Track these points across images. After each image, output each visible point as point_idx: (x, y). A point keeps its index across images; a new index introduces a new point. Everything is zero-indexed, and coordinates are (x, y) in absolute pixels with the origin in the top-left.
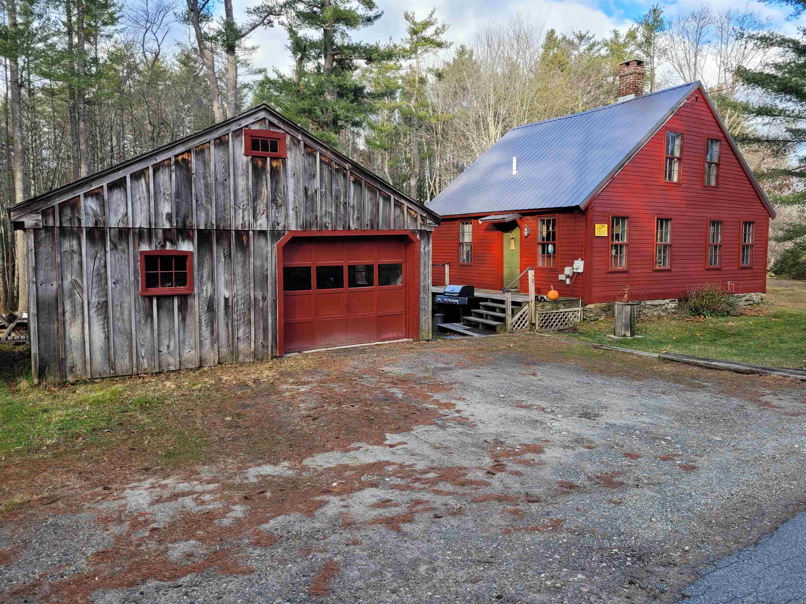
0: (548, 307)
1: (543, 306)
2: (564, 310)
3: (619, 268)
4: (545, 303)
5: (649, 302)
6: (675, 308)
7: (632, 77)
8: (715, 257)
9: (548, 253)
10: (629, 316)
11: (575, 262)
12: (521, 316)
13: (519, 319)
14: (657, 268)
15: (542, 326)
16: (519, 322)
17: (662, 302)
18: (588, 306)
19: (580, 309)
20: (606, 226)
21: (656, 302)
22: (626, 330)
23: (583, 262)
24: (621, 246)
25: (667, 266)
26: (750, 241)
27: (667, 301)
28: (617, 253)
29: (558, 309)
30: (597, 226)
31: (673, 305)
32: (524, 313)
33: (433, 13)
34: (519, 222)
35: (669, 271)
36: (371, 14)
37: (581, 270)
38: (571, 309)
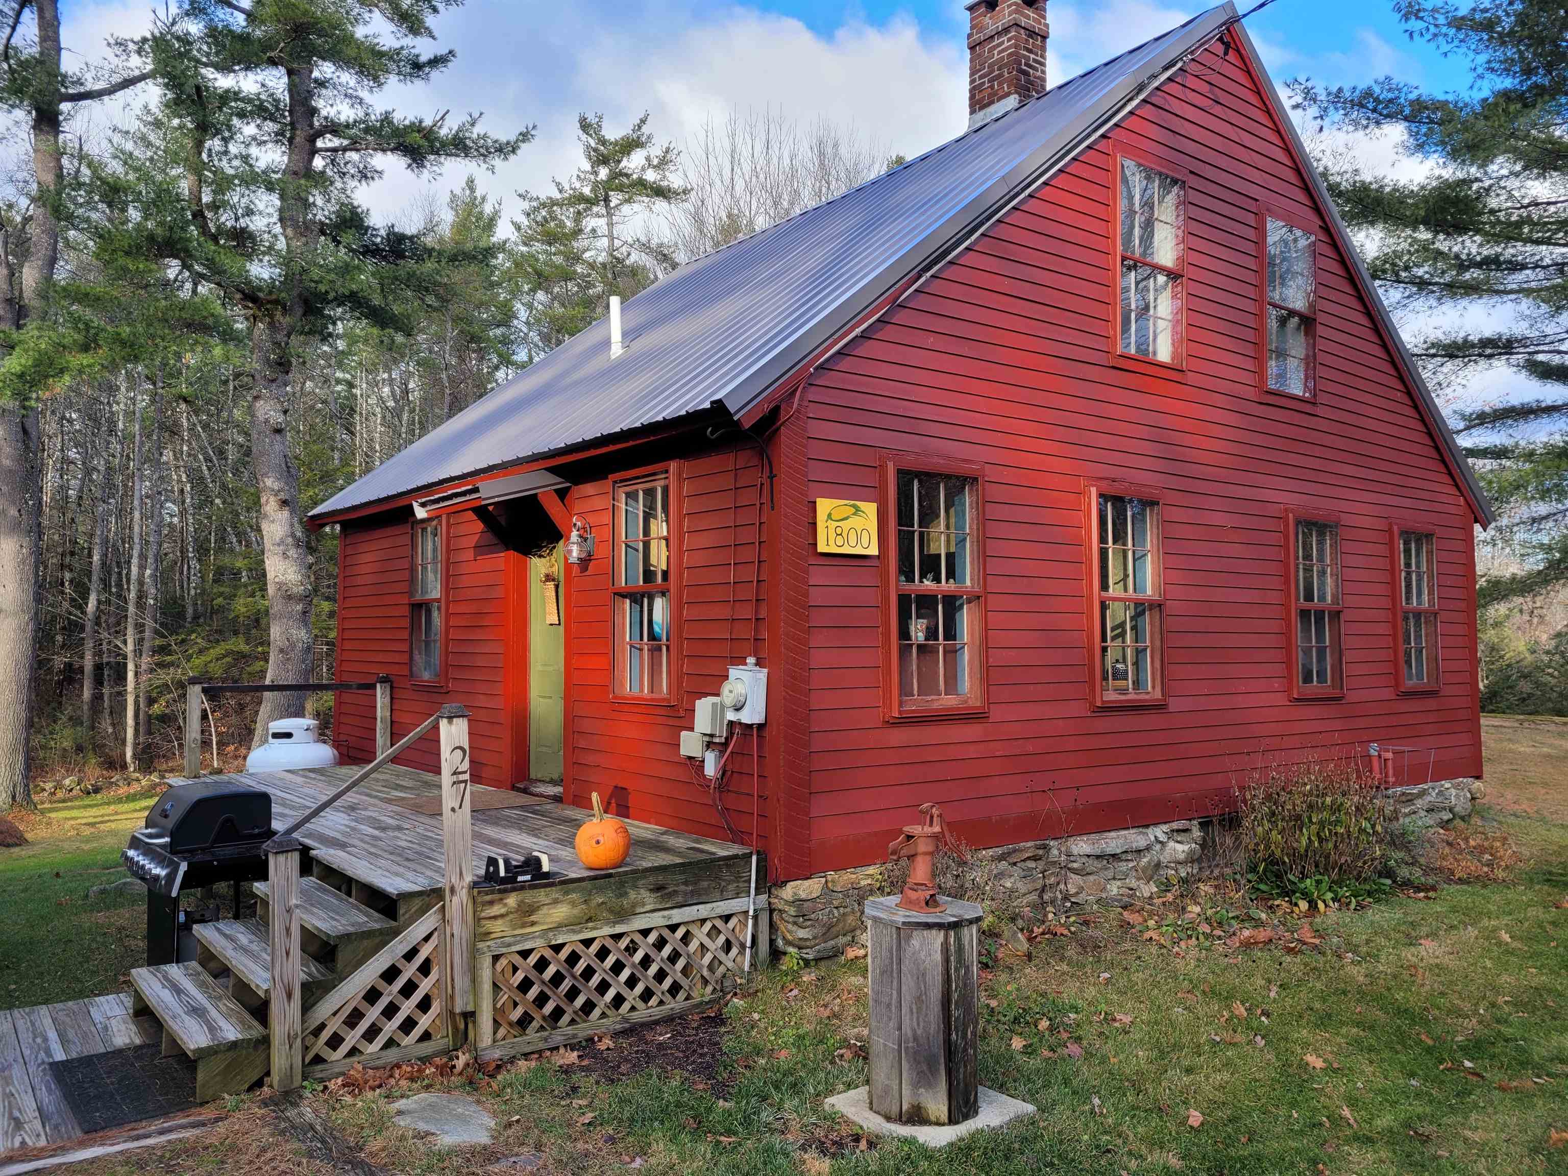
0: (561, 912)
1: (527, 911)
2: (657, 920)
3: (947, 701)
4: (541, 896)
5: (1082, 846)
6: (1191, 859)
7: (1006, 42)
8: (1321, 651)
9: (652, 636)
10: (935, 994)
11: (734, 672)
12: (391, 974)
13: (372, 996)
14: (1111, 696)
15: (524, 1022)
16: (373, 1014)
17: (1134, 838)
18: (789, 891)
19: (749, 903)
20: (870, 509)
21: (1114, 841)
22: (924, 1079)
23: (763, 674)
24: (952, 603)
25: (1152, 690)
26: (1423, 600)
27: (1160, 832)
28: (932, 633)
29: (622, 915)
30: (824, 506)
31: (1180, 849)
32: (410, 955)
33: (643, 121)
34: (554, 509)
35: (1158, 707)
37: (753, 714)
38: (703, 911)
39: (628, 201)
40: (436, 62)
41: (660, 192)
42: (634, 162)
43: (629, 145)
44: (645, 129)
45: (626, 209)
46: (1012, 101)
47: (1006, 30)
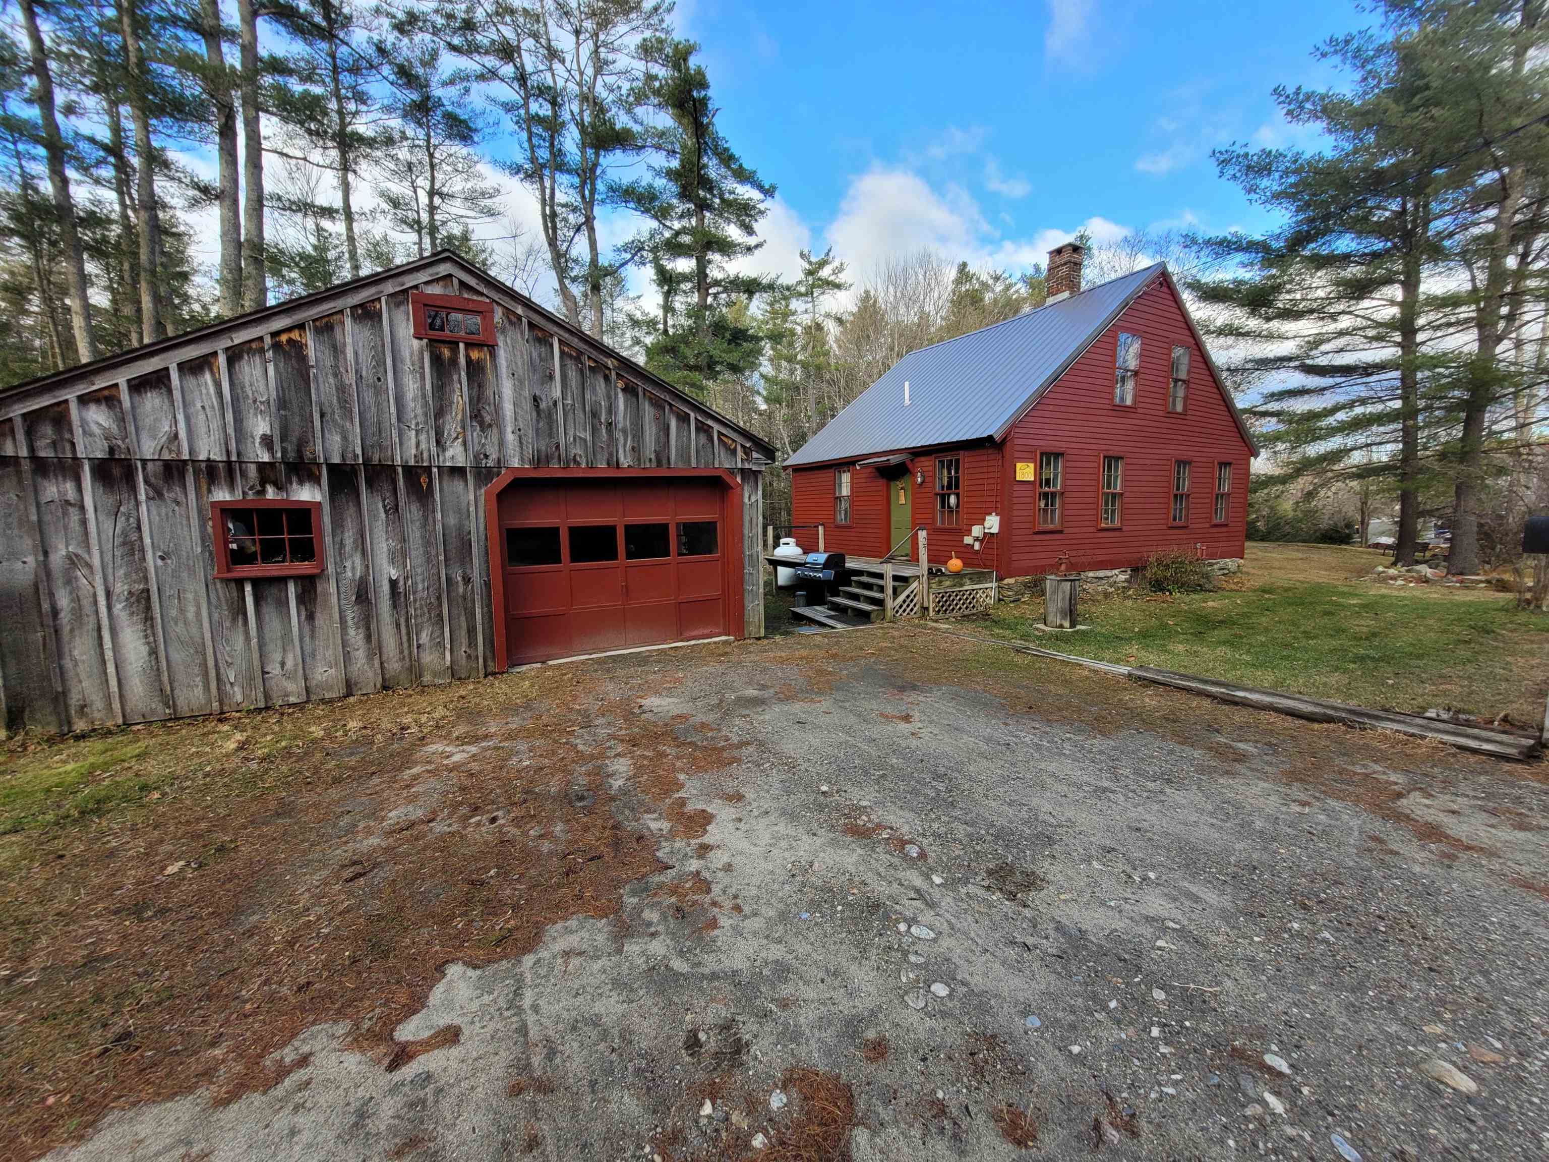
0: (948, 583)
1: (940, 582)
2: (970, 587)
3: (1051, 527)
4: (943, 578)
5: (1091, 574)
6: (1126, 581)
7: (1065, 268)
8: (1181, 510)
9: (949, 506)
10: (1068, 597)
11: (988, 518)
12: (908, 596)
13: (904, 601)
14: (1103, 525)
15: (939, 611)
16: (905, 606)
17: (1108, 573)
18: (1006, 581)
19: (994, 585)
20: (1032, 465)
21: (1101, 574)
22: (1064, 618)
23: (998, 518)
24: (1053, 495)
25: (1117, 523)
26: (1226, 488)
27: (1116, 571)
28: (1046, 505)
29: (962, 585)
30: (1019, 465)
31: (1122, 577)
32: (912, 592)
34: (910, 466)
35: (1119, 529)
36: (752, 241)
37: (995, 530)
38: (981, 586)
39: (823, 293)
40: (757, 246)
41: (838, 286)
42: (825, 273)
43: (822, 264)
44: (831, 254)
45: (821, 298)
46: (1066, 294)
47: (1065, 264)
